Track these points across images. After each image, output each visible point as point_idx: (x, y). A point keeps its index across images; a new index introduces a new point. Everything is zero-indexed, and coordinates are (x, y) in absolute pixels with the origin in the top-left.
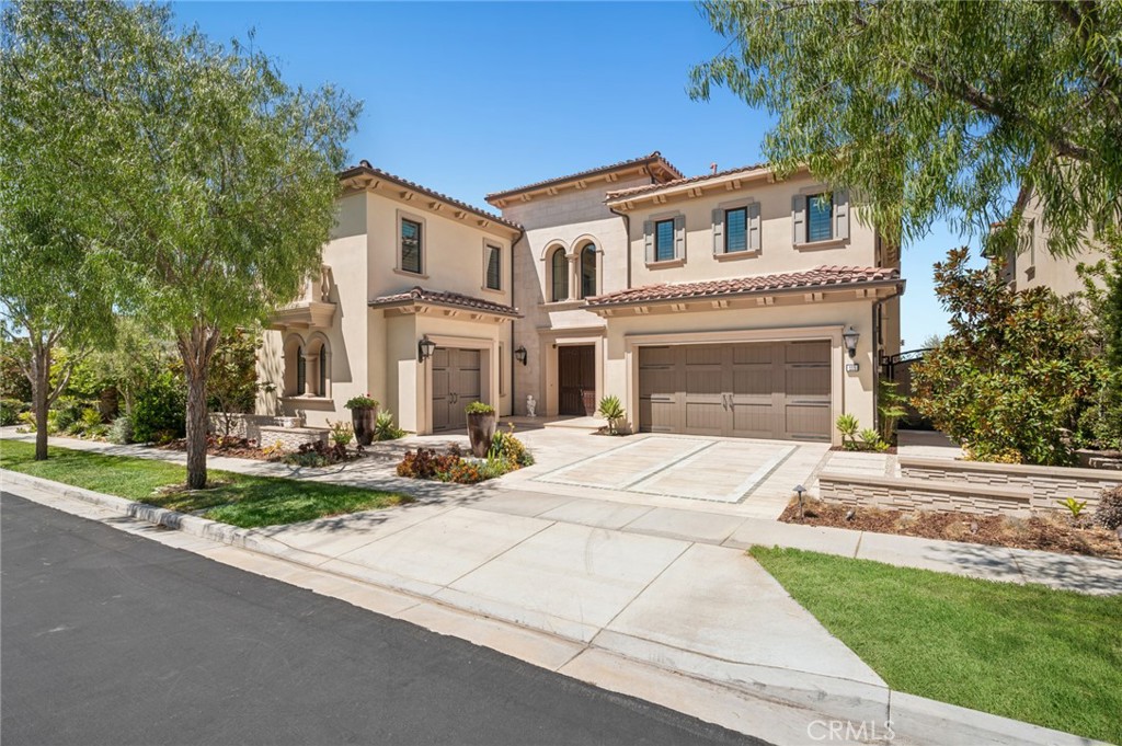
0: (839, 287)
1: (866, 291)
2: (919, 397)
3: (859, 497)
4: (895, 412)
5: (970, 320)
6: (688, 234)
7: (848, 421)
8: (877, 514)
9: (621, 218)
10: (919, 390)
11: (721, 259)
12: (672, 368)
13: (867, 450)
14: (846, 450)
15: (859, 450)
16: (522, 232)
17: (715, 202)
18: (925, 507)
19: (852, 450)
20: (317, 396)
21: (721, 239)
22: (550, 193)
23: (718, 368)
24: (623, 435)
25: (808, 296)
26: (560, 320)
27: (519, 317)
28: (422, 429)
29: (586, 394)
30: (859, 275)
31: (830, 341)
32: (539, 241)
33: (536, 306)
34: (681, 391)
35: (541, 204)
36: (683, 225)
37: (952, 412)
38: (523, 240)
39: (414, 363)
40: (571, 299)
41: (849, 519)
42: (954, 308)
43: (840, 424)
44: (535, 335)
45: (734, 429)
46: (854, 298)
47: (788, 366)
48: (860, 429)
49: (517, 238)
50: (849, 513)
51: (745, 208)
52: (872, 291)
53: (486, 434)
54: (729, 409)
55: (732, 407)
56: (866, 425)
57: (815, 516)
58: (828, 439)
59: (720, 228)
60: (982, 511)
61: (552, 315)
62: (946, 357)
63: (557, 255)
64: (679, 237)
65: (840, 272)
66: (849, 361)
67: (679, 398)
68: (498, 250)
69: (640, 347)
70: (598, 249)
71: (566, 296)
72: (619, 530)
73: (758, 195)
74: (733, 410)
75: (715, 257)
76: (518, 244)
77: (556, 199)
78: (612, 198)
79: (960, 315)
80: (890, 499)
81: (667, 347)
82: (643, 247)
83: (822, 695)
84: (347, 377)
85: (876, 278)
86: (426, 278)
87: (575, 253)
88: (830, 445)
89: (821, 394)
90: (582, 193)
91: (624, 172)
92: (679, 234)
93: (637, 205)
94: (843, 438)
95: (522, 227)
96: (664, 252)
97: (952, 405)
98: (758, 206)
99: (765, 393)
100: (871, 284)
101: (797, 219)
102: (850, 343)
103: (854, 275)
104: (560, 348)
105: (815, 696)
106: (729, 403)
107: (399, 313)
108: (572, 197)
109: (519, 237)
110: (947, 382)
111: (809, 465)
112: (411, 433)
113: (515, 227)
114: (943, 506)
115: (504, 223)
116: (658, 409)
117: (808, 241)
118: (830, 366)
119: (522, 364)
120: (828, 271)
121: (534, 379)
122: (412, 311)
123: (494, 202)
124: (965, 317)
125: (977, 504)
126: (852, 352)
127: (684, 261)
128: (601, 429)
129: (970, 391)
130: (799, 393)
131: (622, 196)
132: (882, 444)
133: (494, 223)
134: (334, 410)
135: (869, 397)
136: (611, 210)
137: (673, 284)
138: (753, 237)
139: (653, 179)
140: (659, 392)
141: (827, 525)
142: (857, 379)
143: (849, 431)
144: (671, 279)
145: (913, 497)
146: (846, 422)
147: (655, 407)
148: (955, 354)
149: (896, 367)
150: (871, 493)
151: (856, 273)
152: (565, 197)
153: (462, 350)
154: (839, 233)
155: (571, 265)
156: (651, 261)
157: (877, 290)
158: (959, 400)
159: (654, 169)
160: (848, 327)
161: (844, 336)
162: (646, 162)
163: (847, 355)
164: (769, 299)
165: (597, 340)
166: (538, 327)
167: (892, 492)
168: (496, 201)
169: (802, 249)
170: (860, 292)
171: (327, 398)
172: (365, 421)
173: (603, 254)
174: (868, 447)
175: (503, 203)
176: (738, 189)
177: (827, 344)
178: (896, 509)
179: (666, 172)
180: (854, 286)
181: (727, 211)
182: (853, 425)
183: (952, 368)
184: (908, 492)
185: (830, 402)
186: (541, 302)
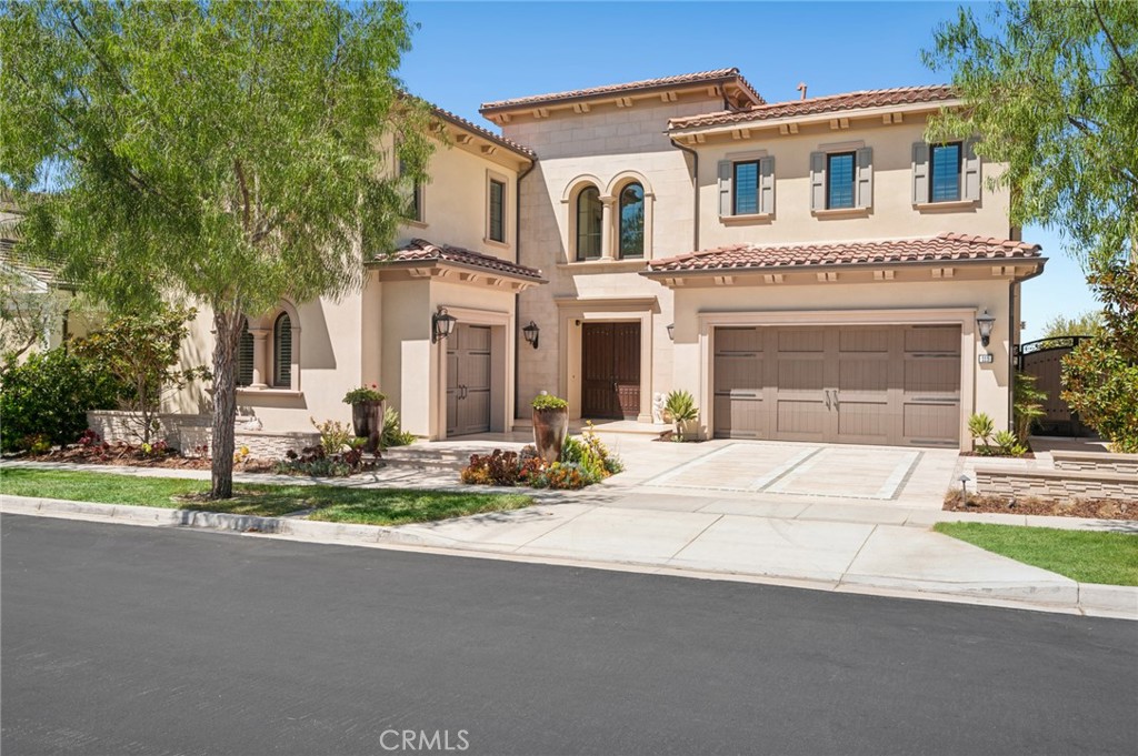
0: (973, 262)
1: (1003, 269)
2: (1070, 390)
3: (1017, 489)
4: (1032, 411)
5: (1121, 311)
6: (778, 181)
7: (982, 420)
8: (1035, 503)
9: (681, 152)
10: (1069, 383)
11: (821, 217)
12: (759, 356)
13: (1002, 455)
14: (979, 455)
15: (993, 455)
16: (534, 162)
17: (815, 143)
18: (1079, 495)
19: (985, 455)
20: (270, 387)
21: (821, 191)
22: (578, 110)
23: (820, 356)
24: (697, 441)
25: (936, 271)
26: (590, 287)
27: (541, 282)
28: (435, 433)
29: (622, 389)
30: (996, 249)
31: (960, 326)
32: (560, 176)
33: (554, 265)
34: (771, 386)
35: (566, 123)
36: (771, 171)
37: (1103, 406)
38: (534, 173)
39: (425, 345)
40: (606, 257)
41: (1010, 507)
42: (1106, 298)
43: (973, 424)
44: (552, 307)
45: (839, 435)
46: (990, 277)
47: (908, 356)
48: (994, 431)
49: (525, 168)
50: (1011, 501)
51: (854, 153)
52: (1010, 269)
53: (557, 435)
54: (833, 408)
55: (837, 406)
56: (1001, 424)
57: (978, 506)
58: (956, 445)
59: (821, 177)
60: (1129, 497)
61: (576, 278)
62: (1097, 350)
63: (586, 197)
64: (766, 185)
65: (972, 243)
66: (981, 350)
67: (769, 394)
68: (502, 185)
69: (716, 328)
70: (647, 191)
71: (597, 252)
72: (795, 518)
73: (869, 138)
74: (838, 409)
75: (813, 214)
76: (526, 178)
77: (585, 118)
78: (677, 128)
79: (1111, 305)
80: (1046, 490)
81: (753, 328)
82: (716, 196)
83: (1033, 589)
84: (329, 362)
85: (1016, 254)
86: (425, 226)
87: (613, 195)
88: (958, 451)
89: (946, 390)
90: (625, 113)
91: (687, 91)
92: (766, 181)
93: (709, 139)
94: (974, 441)
95: (534, 154)
96: (745, 202)
97: (1103, 399)
98: (869, 152)
99: (879, 389)
100: (1009, 261)
101: (918, 173)
102: (985, 329)
103: (989, 248)
104: (584, 324)
105: (1028, 590)
106: (833, 401)
107: (409, 277)
108: (611, 117)
109: (528, 168)
110: (1098, 375)
111: (945, 469)
112: (421, 437)
113: (526, 155)
114: (1096, 494)
115: (508, 147)
116: (739, 408)
117: (930, 201)
118: (960, 356)
119: (532, 346)
120: (956, 240)
121: (550, 368)
122: (428, 274)
123: (490, 117)
124: (1116, 308)
125: (1126, 491)
126: (986, 340)
127: (773, 217)
128: (663, 434)
129: (1120, 385)
130: (921, 390)
131: (691, 126)
132: (1018, 448)
133: (502, 149)
134: (306, 408)
135: (1003, 394)
136: (673, 142)
137: (757, 246)
138: (862, 191)
139: (727, 103)
140: (741, 387)
141: (991, 512)
142: (991, 371)
143: (983, 432)
144: (755, 239)
145: (1068, 487)
146: (979, 423)
147: (735, 406)
148: (1107, 345)
149: (1026, 358)
150: (1028, 485)
151: (990, 245)
152: (598, 118)
153: (472, 326)
154: (969, 193)
155: (606, 212)
156: (728, 215)
157: (1016, 269)
158: (1110, 394)
159: (728, 89)
160: (982, 310)
161: (978, 321)
162: (721, 81)
163: (979, 344)
164: (889, 273)
165: (643, 316)
166: (555, 296)
167: (1048, 482)
168: (497, 116)
169: (923, 210)
170: (997, 269)
171: (294, 390)
172: (370, 421)
173: (654, 199)
174: (1005, 452)
175: (506, 119)
176: (845, 129)
177: (957, 329)
178: (1052, 499)
179: (743, 94)
180: (990, 262)
181: (829, 156)
182: (986, 426)
183: (1104, 361)
184: (1063, 482)
185: (958, 400)
186: (561, 261)
